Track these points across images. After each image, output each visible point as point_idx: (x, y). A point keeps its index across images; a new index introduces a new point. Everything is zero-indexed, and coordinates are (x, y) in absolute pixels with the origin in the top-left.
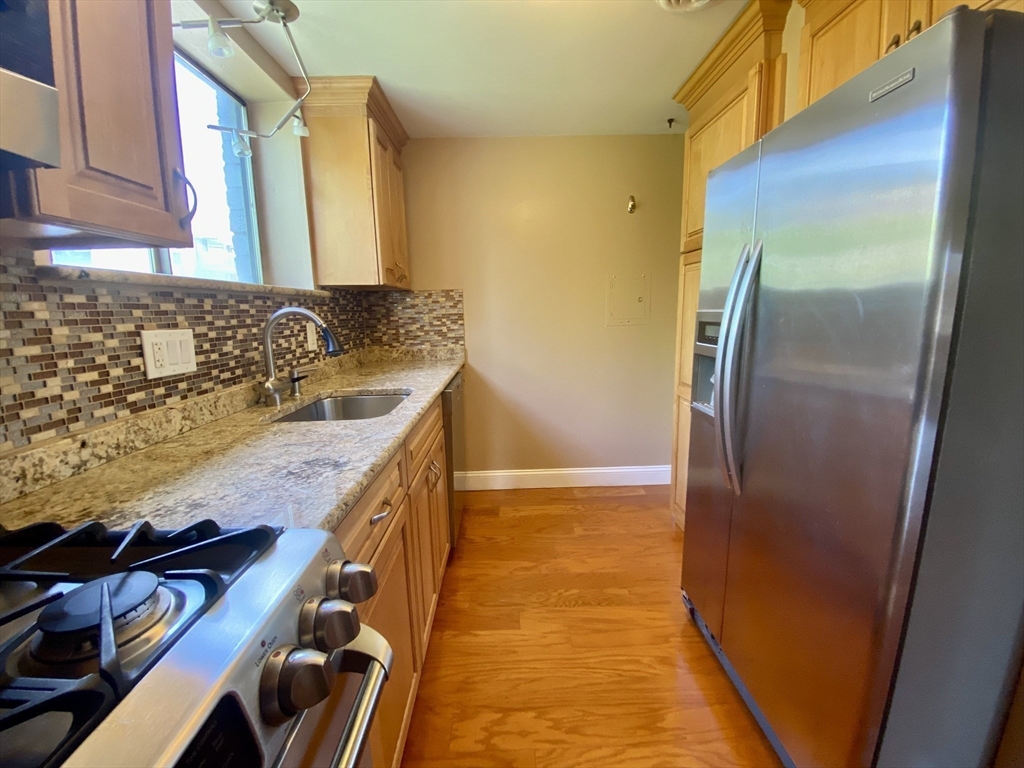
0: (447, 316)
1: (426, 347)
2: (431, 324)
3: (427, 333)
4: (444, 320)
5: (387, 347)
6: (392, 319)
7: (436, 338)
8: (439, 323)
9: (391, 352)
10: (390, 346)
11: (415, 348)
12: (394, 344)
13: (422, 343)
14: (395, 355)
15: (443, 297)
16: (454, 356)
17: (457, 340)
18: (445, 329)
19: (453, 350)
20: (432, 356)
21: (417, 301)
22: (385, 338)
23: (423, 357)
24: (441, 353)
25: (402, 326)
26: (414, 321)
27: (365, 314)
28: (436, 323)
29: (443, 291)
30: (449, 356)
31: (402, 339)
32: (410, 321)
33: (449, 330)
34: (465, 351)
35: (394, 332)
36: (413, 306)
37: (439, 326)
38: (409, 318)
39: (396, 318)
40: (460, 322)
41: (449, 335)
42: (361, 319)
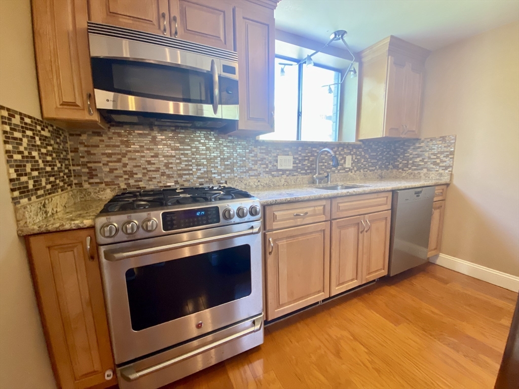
0: (442, 153)
1: (425, 170)
2: (429, 158)
3: (426, 163)
4: (438, 155)
5: (400, 170)
6: (406, 155)
7: (432, 166)
8: (435, 157)
9: (402, 173)
10: (403, 170)
11: (416, 172)
12: (405, 169)
13: (422, 169)
14: (404, 175)
15: (440, 141)
16: (442, 178)
17: (446, 168)
18: (438, 161)
19: (441, 174)
20: (426, 177)
21: (422, 144)
22: (400, 166)
23: (421, 177)
24: (433, 175)
25: (411, 159)
26: (418, 156)
27: (392, 153)
28: (432, 157)
29: (441, 137)
30: (438, 178)
31: (409, 166)
32: (416, 156)
33: (442, 161)
34: (451, 175)
35: (406, 162)
36: (419, 147)
37: (434, 159)
38: (416, 154)
39: (408, 155)
40: (450, 156)
41: (441, 165)
42: (388, 155)
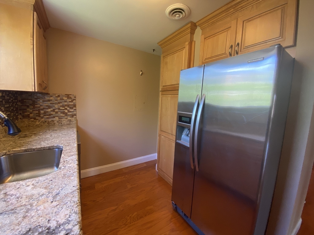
0: (68, 106)
1: (57, 119)
2: (59, 109)
3: (57, 113)
4: (66, 107)
5: (33, 119)
6: (36, 106)
7: (62, 115)
8: (64, 108)
9: (35, 122)
10: (35, 119)
11: (50, 120)
12: (37, 118)
13: (54, 117)
14: (37, 123)
15: (66, 97)
16: (71, 123)
17: (72, 116)
18: (66, 111)
19: (71, 120)
20: (59, 123)
21: (51, 98)
22: (31, 115)
23: (54, 124)
24: (64, 122)
25: (42, 110)
26: (49, 107)
27: (19, 104)
28: (61, 108)
29: (66, 95)
30: (68, 123)
31: (41, 116)
32: (47, 107)
33: (69, 111)
34: (77, 120)
35: (37, 112)
36: (49, 101)
37: (63, 109)
38: (47, 106)
39: (39, 106)
40: (74, 108)
41: (69, 114)
42: (16, 106)
